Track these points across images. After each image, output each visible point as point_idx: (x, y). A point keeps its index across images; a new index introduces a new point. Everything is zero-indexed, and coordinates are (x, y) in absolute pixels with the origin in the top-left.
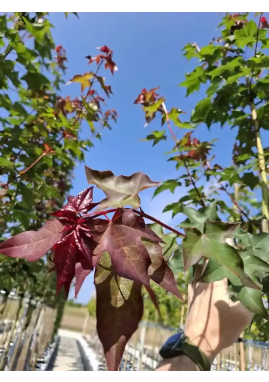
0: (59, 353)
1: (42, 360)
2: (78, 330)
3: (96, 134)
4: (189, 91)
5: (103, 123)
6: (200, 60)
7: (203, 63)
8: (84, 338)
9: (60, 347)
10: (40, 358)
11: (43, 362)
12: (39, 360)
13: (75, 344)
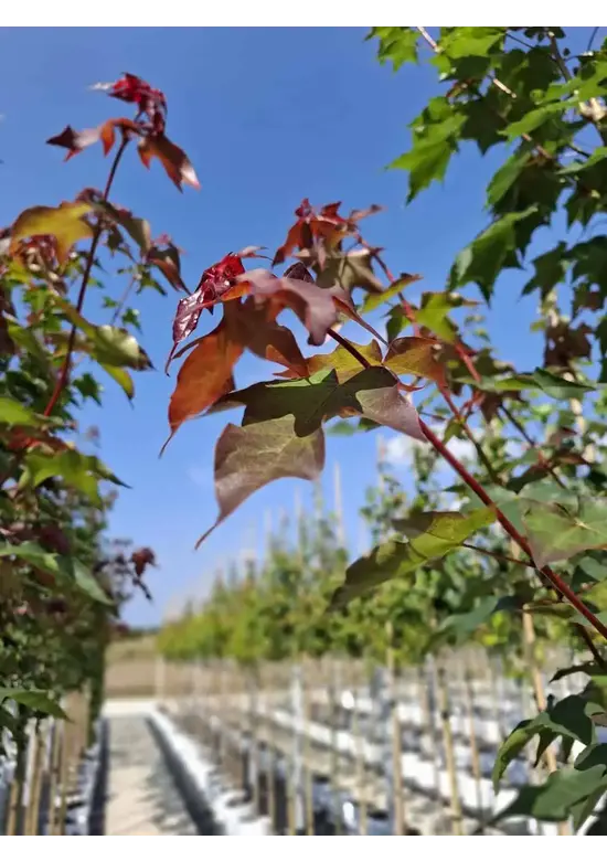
0: (113, 762)
1: (76, 798)
2: (146, 691)
3: (123, 312)
4: (416, 183)
5: (139, 277)
6: (444, 76)
7: (451, 84)
8: (163, 710)
9: (113, 746)
10: (71, 794)
11: (79, 804)
12: (69, 800)
13: (144, 729)
